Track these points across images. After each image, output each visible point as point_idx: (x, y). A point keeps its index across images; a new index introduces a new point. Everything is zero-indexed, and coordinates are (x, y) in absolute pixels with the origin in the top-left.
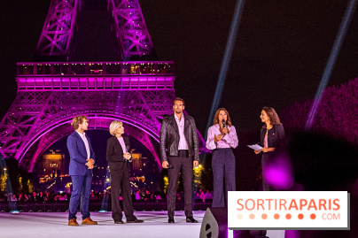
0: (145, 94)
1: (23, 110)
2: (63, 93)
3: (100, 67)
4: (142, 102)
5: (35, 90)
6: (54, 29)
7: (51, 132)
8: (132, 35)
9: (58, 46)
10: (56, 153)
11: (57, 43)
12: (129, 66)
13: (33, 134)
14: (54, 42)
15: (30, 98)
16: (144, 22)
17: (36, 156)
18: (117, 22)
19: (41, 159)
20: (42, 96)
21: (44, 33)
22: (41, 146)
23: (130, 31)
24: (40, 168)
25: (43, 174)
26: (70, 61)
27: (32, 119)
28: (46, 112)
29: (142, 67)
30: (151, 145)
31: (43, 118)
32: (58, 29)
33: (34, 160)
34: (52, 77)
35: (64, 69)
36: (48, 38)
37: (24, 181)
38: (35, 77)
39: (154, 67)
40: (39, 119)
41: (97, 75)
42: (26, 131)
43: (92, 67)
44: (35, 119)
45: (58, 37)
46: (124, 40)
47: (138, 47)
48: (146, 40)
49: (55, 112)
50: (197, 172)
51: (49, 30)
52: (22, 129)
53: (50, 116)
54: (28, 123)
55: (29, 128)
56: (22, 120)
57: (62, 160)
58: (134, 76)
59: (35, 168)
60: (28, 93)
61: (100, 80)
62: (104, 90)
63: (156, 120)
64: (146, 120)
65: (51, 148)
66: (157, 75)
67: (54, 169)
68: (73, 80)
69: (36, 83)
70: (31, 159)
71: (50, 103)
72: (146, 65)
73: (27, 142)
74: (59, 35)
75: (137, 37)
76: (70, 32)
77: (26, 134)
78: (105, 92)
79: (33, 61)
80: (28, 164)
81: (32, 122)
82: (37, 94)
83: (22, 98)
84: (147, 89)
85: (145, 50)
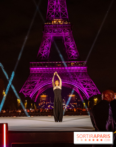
0: (77, 73)
1: (32, 79)
2: (47, 73)
3: (60, 64)
4: (75, 76)
5: (36, 72)
6: (43, 50)
7: (42, 87)
8: (71, 52)
9: (45, 56)
10: (45, 95)
11: (44, 55)
12: (71, 63)
13: (36, 88)
14: (43, 55)
15: (35, 75)
16: (76, 47)
17: (37, 96)
18: (66, 47)
19: (39, 97)
20: (39, 74)
21: (40, 51)
22: (39, 92)
23: (71, 51)
24: (39, 100)
25: (40, 102)
26: (49, 61)
27: (36, 82)
28: (41, 80)
29: (75, 63)
30: (79, 92)
31: (39, 82)
32: (44, 50)
33: (37, 97)
34: (43, 67)
35: (47, 64)
36: (41, 53)
37: (33, 105)
38: (36, 68)
39: (80, 63)
40: (38, 83)
41: (59, 67)
42: (33, 87)
43: (57, 64)
44: (36, 83)
45: (45, 53)
46: (69, 54)
47: (74, 56)
48: (77, 54)
49: (44, 80)
50: (96, 101)
51: (41, 50)
52: (32, 86)
53: (42, 81)
54: (34, 84)
55: (35, 86)
56: (32, 83)
57: (47, 97)
58: (72, 67)
59: (37, 100)
60: (34, 73)
61: (60, 68)
62: (62, 72)
63: (80, 82)
64: (77, 82)
65: (43, 93)
66: (81, 66)
67: (44, 100)
68: (50, 68)
69: (37, 70)
70: (35, 97)
71: (42, 77)
72: (77, 63)
73: (34, 91)
74: (45, 52)
75: (73, 53)
76: (49, 51)
77: (33, 88)
78: (62, 73)
79: (35, 62)
80: (34, 99)
81: (36, 84)
82: (37, 74)
83: (32, 75)
84: (77, 71)
85: (76, 57)
